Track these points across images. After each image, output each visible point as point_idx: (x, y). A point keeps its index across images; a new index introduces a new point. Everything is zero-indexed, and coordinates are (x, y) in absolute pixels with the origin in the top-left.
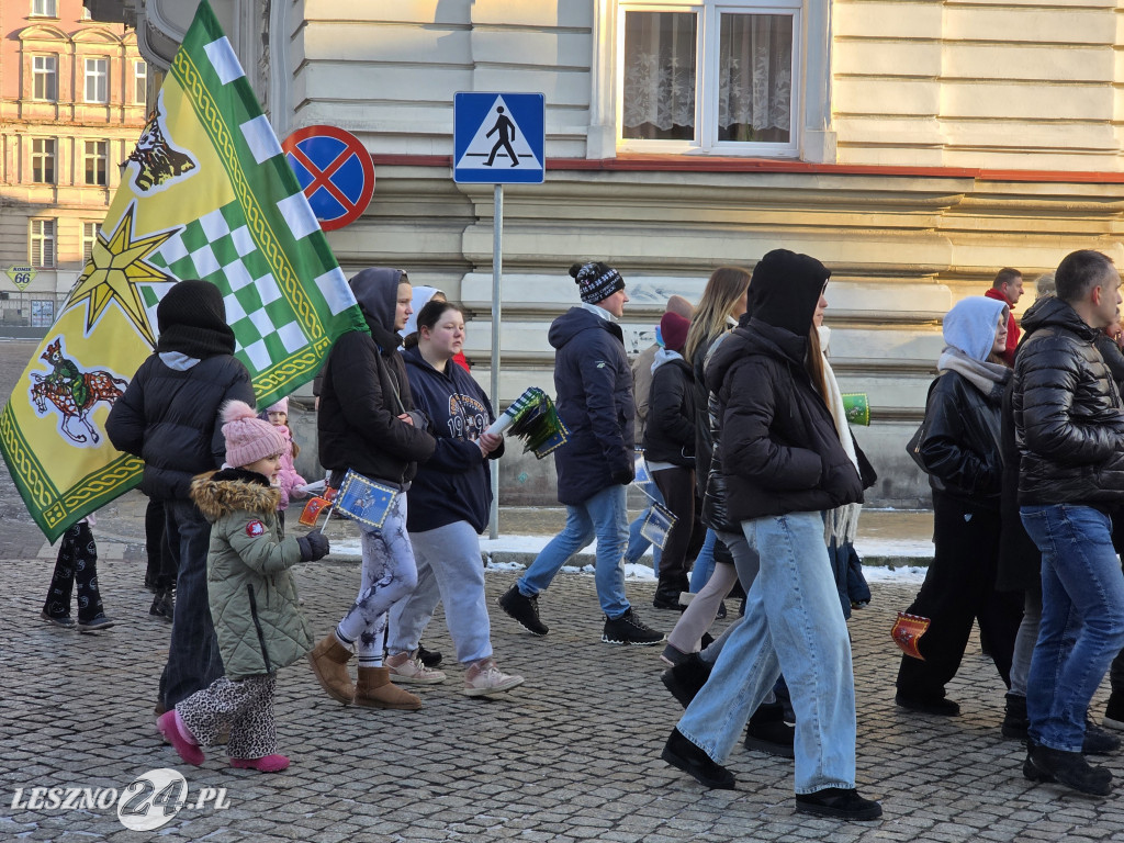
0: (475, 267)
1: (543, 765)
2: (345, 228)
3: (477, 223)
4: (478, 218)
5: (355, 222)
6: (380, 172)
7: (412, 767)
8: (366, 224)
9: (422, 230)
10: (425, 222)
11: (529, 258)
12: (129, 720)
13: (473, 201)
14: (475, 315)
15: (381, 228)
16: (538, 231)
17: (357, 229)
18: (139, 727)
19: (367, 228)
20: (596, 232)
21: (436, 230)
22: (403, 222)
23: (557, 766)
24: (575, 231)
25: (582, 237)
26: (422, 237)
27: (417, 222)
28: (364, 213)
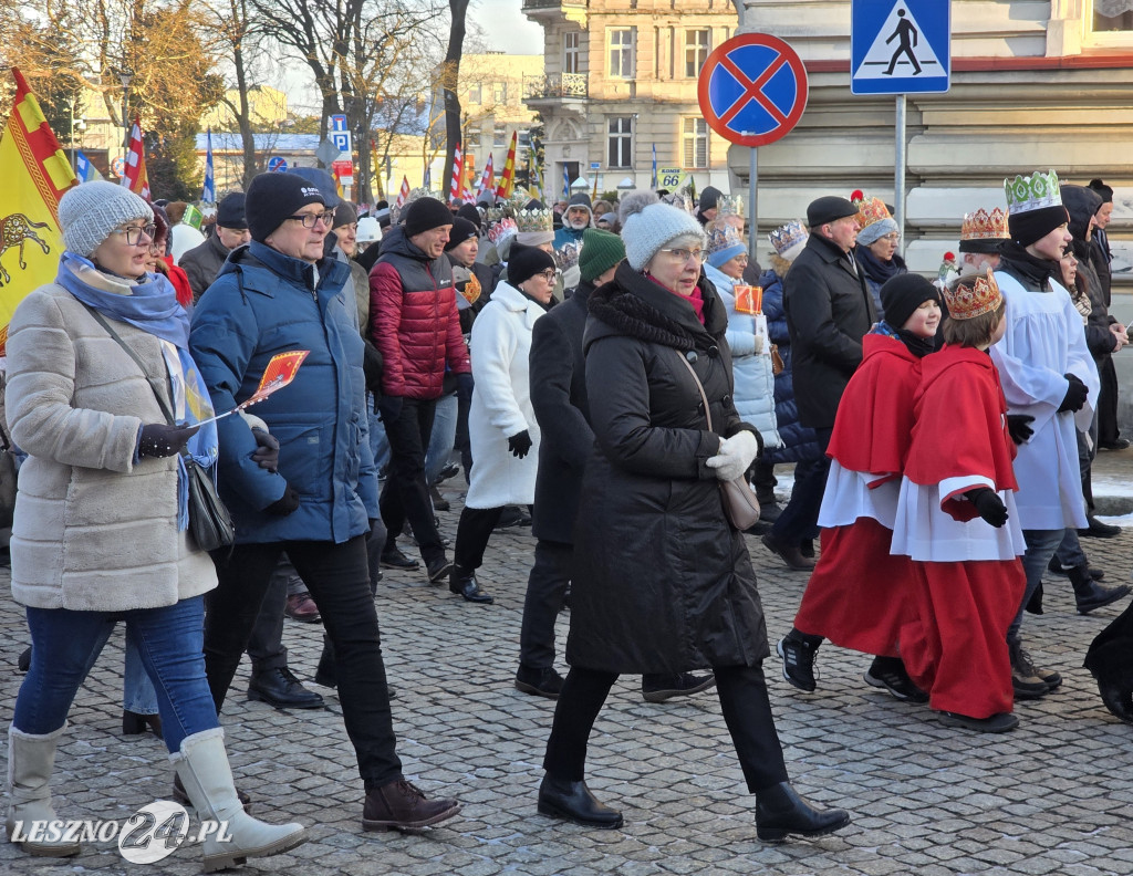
0: (924, 181)
1: (645, 717)
2: (778, 142)
3: (925, 132)
4: (926, 127)
5: (788, 134)
6: (813, 81)
7: (510, 714)
8: (806, 137)
9: (865, 141)
10: (870, 133)
11: (981, 170)
12: (299, 655)
13: (921, 109)
14: (923, 233)
15: (820, 141)
16: (992, 140)
17: (795, 142)
18: (300, 662)
19: (806, 141)
20: (1056, 139)
21: (880, 141)
22: (844, 133)
23: (655, 719)
24: (1033, 139)
25: (1040, 144)
26: (865, 149)
27: (862, 133)
28: (796, 125)
